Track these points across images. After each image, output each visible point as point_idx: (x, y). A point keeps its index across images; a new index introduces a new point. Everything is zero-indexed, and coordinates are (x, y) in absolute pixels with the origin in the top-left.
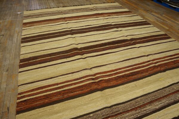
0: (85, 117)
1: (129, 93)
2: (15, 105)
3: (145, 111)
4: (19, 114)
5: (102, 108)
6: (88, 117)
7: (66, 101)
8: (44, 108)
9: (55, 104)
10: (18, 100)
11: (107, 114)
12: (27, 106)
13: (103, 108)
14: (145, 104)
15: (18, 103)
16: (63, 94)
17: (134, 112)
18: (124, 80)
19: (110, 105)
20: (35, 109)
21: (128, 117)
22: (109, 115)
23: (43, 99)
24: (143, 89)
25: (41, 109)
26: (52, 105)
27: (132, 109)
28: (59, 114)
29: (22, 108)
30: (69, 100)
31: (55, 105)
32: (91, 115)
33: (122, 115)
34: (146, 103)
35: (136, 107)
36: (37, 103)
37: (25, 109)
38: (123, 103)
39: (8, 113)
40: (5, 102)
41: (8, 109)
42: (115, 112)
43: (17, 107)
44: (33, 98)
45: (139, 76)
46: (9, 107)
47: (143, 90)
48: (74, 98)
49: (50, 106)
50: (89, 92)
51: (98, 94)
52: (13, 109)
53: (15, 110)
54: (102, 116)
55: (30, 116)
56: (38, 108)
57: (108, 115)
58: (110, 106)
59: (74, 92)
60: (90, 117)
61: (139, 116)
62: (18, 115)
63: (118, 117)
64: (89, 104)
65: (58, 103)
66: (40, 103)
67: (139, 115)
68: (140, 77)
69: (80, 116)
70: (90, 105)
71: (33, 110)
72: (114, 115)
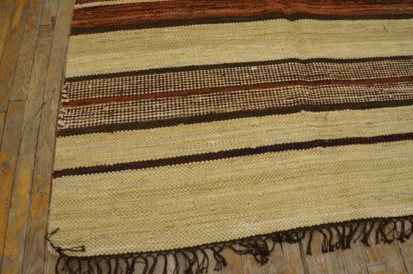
0: (236, 70)
1: (362, 43)
2: (70, 15)
3: (391, 93)
4: (76, 34)
5: (283, 57)
6: (245, 71)
7: (195, 24)
8: (139, 31)
9: (168, 26)
10: (76, 3)
11: (294, 76)
12: (99, 21)
13: (285, 60)
14: (398, 78)
15: (77, 12)
16: (191, 7)
17: (362, 88)
18: (356, 9)
19: (307, 57)
20: (117, 30)
21: (345, 96)
22: (298, 78)
23: (139, 10)
24: (403, 42)
25: (131, 33)
26: (158, 27)
27: (360, 80)
28: (174, 50)
29: (85, 24)
30: (204, 23)
31: (166, 29)
32: (253, 68)
33: (330, 87)
34: (401, 77)
35: (372, 80)
36: (122, 18)
37: (92, 26)
38: (339, 60)
39: (53, 29)
40: (46, 6)
41: (53, 20)
42: (315, 75)
43: (74, 19)
44: (114, 5)
45: (401, 9)
46: (55, 15)
47: (403, 45)
48: (217, 23)
49: (153, 30)
50: (258, 16)
51: (282, 24)
52: (65, 23)
53: (69, 26)
54: (281, 77)
55: (104, 42)
56: (124, 30)
57: (295, 78)
58: (306, 60)
59: (220, 8)
60: (248, 72)
61: (373, 100)
62: (74, 37)
63: (320, 88)
64: (252, 41)
65: (175, 26)
66: (130, 17)
67: (374, 97)
68: (403, 13)
69: (225, 64)
70: (255, 46)
71: (110, 31)
72: (311, 82)
